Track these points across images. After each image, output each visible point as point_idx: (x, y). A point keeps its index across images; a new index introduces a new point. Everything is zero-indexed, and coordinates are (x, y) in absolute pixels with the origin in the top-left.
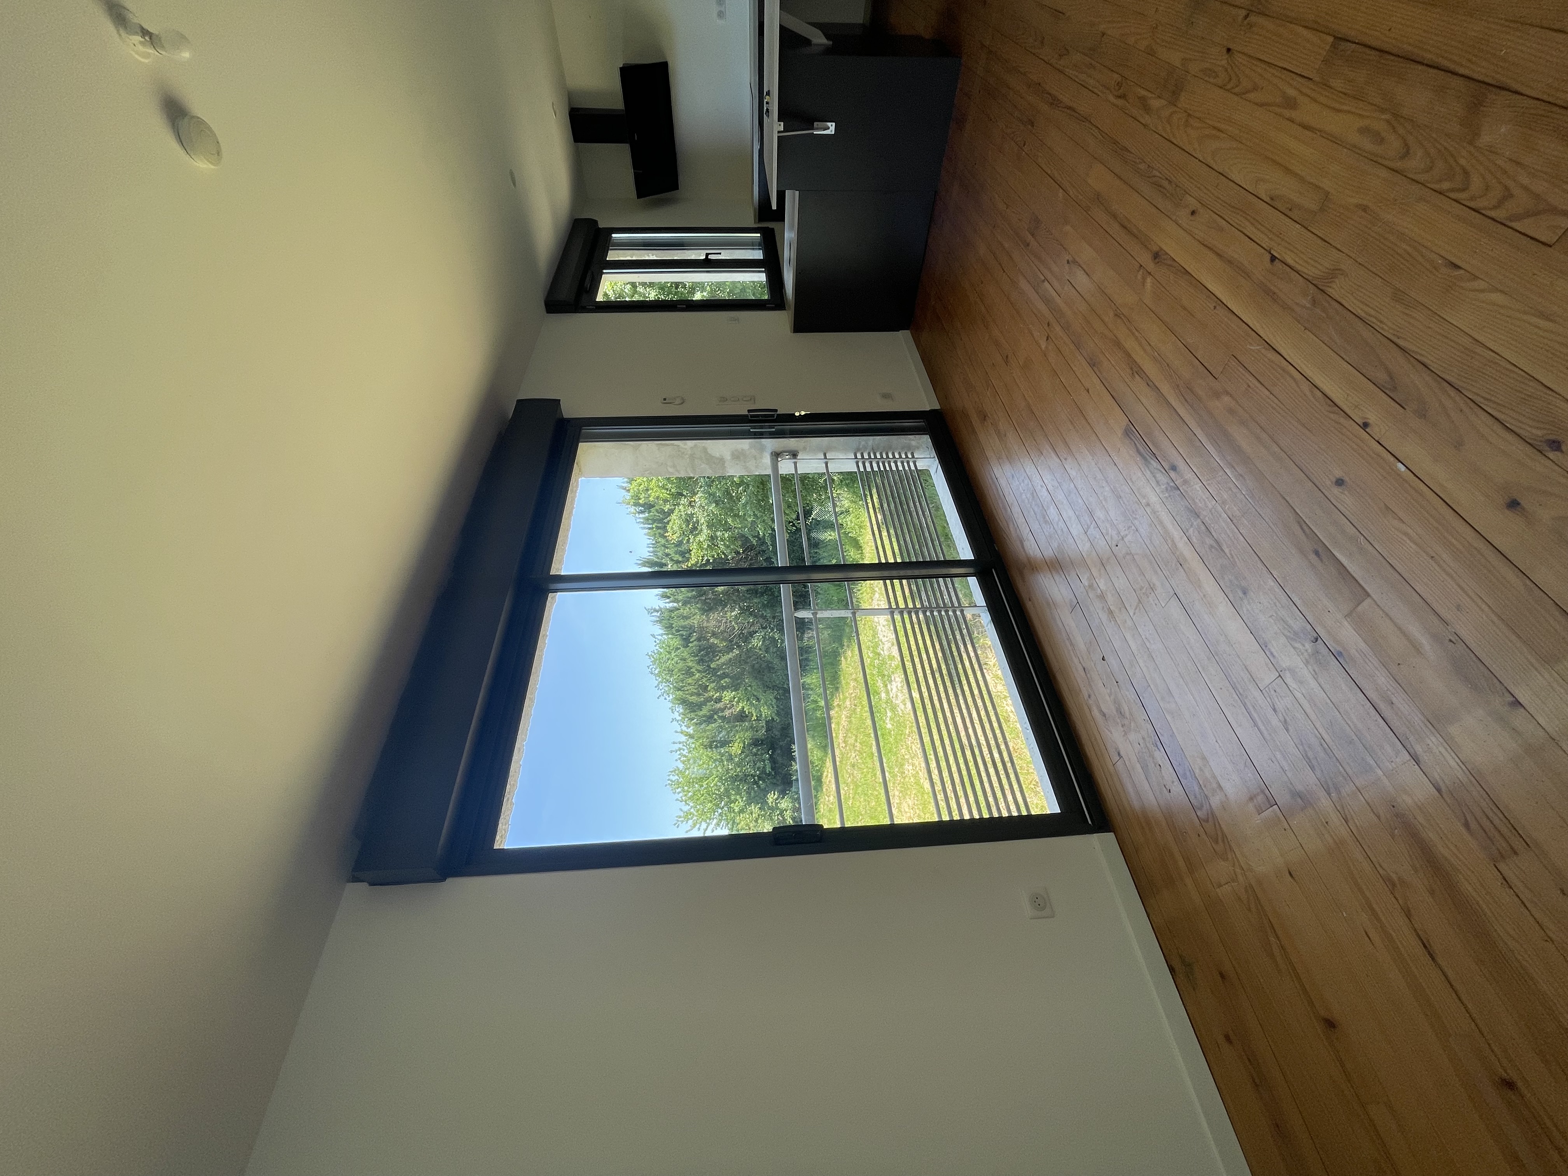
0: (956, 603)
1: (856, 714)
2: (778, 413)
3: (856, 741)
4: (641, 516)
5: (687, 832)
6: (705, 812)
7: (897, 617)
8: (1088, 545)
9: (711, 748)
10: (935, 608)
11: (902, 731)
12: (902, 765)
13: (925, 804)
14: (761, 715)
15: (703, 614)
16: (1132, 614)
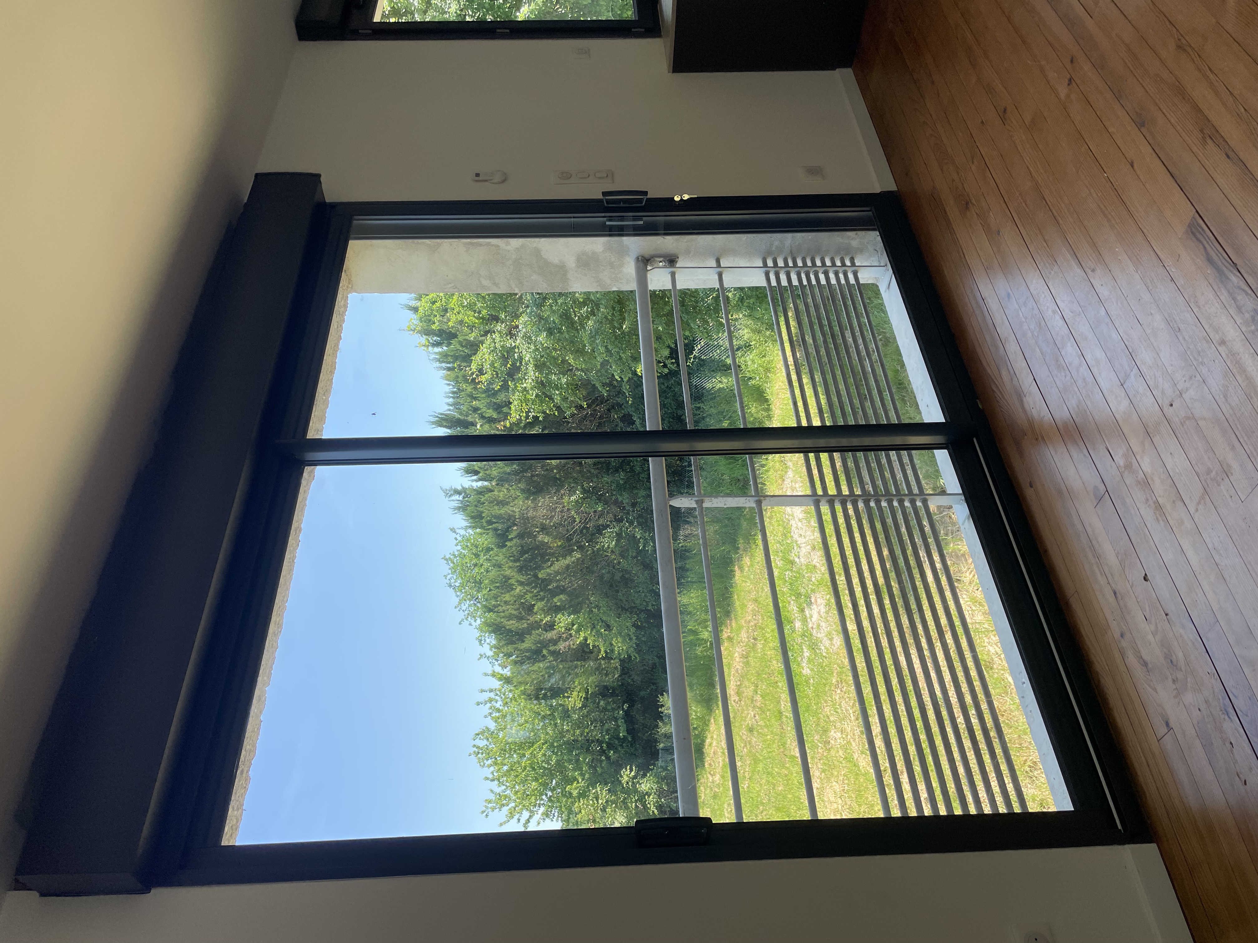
0: (916, 488)
1: (755, 651)
2: (649, 196)
3: (756, 692)
4: (437, 350)
5: (501, 825)
6: (528, 795)
7: (825, 509)
8: (1126, 402)
9: (537, 698)
10: (882, 495)
11: (826, 679)
12: (826, 731)
13: (860, 791)
14: (612, 651)
15: (527, 498)
16: (1192, 510)
